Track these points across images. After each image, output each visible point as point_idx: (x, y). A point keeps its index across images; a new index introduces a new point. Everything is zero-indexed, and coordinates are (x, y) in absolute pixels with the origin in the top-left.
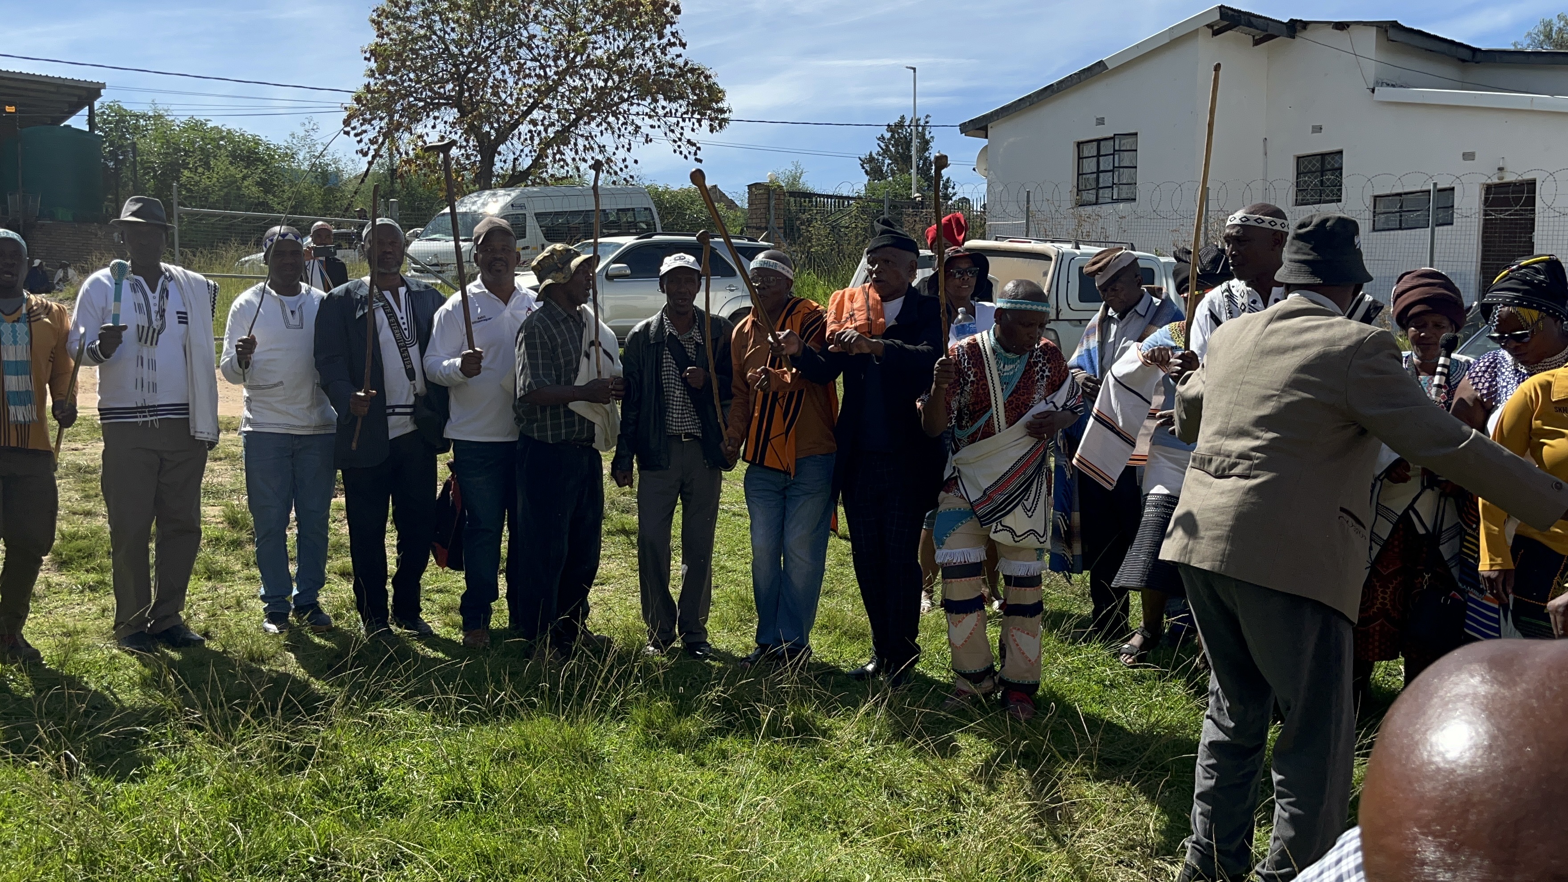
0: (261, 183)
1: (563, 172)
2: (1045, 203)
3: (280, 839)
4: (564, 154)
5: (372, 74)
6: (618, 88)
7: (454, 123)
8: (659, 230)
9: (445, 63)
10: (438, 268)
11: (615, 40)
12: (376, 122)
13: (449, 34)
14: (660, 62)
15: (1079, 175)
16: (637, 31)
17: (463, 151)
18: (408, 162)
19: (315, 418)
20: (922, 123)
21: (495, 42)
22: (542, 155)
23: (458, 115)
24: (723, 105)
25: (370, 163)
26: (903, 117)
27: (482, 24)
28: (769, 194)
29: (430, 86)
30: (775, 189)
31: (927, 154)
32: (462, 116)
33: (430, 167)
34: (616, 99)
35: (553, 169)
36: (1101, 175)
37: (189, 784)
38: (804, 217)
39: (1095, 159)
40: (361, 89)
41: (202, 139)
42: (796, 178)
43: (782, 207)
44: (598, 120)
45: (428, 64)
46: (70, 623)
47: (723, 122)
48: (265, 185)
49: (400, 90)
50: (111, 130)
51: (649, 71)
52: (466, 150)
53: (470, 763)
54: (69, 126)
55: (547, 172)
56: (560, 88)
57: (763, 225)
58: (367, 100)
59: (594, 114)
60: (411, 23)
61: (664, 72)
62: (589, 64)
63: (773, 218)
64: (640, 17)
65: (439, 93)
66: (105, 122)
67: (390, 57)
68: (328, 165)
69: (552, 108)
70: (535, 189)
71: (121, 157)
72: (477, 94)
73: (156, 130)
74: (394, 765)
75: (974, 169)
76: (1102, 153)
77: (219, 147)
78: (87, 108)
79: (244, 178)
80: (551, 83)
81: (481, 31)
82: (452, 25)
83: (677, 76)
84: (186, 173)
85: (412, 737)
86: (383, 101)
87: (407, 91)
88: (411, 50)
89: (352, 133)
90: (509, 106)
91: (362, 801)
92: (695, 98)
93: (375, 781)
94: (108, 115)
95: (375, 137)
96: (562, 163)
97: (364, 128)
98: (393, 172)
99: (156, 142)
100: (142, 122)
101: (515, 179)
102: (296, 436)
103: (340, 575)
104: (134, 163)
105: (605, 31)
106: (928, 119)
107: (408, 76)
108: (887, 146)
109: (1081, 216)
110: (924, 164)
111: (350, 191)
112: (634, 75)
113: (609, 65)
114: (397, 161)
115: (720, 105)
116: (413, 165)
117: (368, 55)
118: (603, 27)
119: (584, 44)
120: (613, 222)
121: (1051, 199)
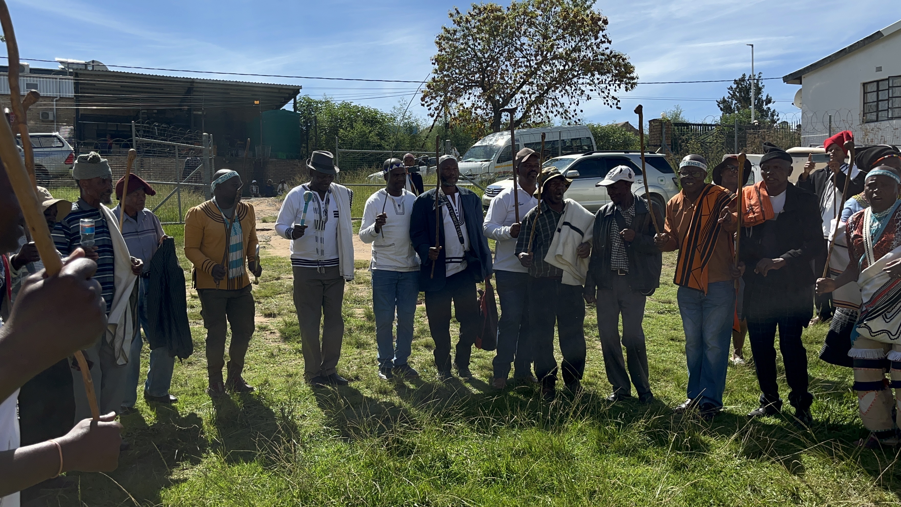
0: (379, 134)
1: (539, 120)
2: (842, 122)
3: (399, 492)
4: (540, 110)
5: (436, 71)
6: (571, 70)
7: (480, 96)
8: (595, 150)
9: (475, 63)
10: (472, 177)
11: (569, 42)
12: (438, 98)
13: (477, 47)
14: (596, 53)
15: (864, 103)
16: (583, 36)
17: (484, 111)
18: (455, 119)
19: (410, 262)
20: (757, 77)
21: (502, 49)
22: (528, 110)
23: (482, 91)
24: (634, 75)
25: (435, 121)
26: (744, 75)
27: (495, 40)
28: (662, 125)
29: (467, 76)
30: (666, 122)
31: (760, 96)
32: (484, 92)
33: (467, 121)
34: (570, 76)
35: (534, 118)
36: (880, 103)
37: (352, 459)
38: (684, 137)
39: (875, 93)
40: (430, 80)
41: (349, 113)
42: (677, 115)
43: (670, 132)
44: (560, 89)
45: (466, 64)
46: (291, 370)
47: (633, 85)
48: (381, 136)
49: (451, 79)
50: (304, 110)
51: (590, 58)
52: (486, 111)
53: (499, 456)
54: (285, 109)
55: (531, 120)
56: (538, 72)
57: (659, 144)
58: (434, 86)
59: (558, 86)
60: (457, 42)
61: (598, 59)
62: (555, 57)
63: (664, 139)
64: (585, 28)
65: (472, 80)
66: (302, 106)
67: (445, 62)
68: (412, 123)
69: (533, 84)
70: (524, 130)
71: (309, 124)
72: (492, 79)
73: (326, 109)
74: (458, 455)
75: (793, 104)
76: (880, 89)
77: (357, 116)
78: (293, 99)
79: (370, 132)
80: (533, 69)
81: (494, 43)
82: (479, 41)
83: (606, 60)
84: (341, 130)
85: (466, 439)
86: (442, 86)
87: (454, 80)
88: (457, 57)
89: (426, 105)
90: (510, 84)
91: (441, 474)
92: (617, 72)
93: (448, 463)
94: (303, 103)
95: (438, 106)
96: (539, 114)
97: (432, 101)
98: (447, 125)
99: (326, 116)
100: (319, 105)
101: (512, 126)
102: (400, 272)
103: (425, 347)
104: (315, 127)
105: (564, 37)
106: (760, 75)
107: (455, 71)
108: (734, 93)
109: (867, 129)
110: (758, 102)
111: (424, 137)
112: (581, 62)
113: (566, 57)
114: (449, 119)
115: (632, 75)
116: (458, 121)
117: (434, 62)
118: (563, 35)
119: (552, 46)
120: (568, 146)
121: (846, 119)
